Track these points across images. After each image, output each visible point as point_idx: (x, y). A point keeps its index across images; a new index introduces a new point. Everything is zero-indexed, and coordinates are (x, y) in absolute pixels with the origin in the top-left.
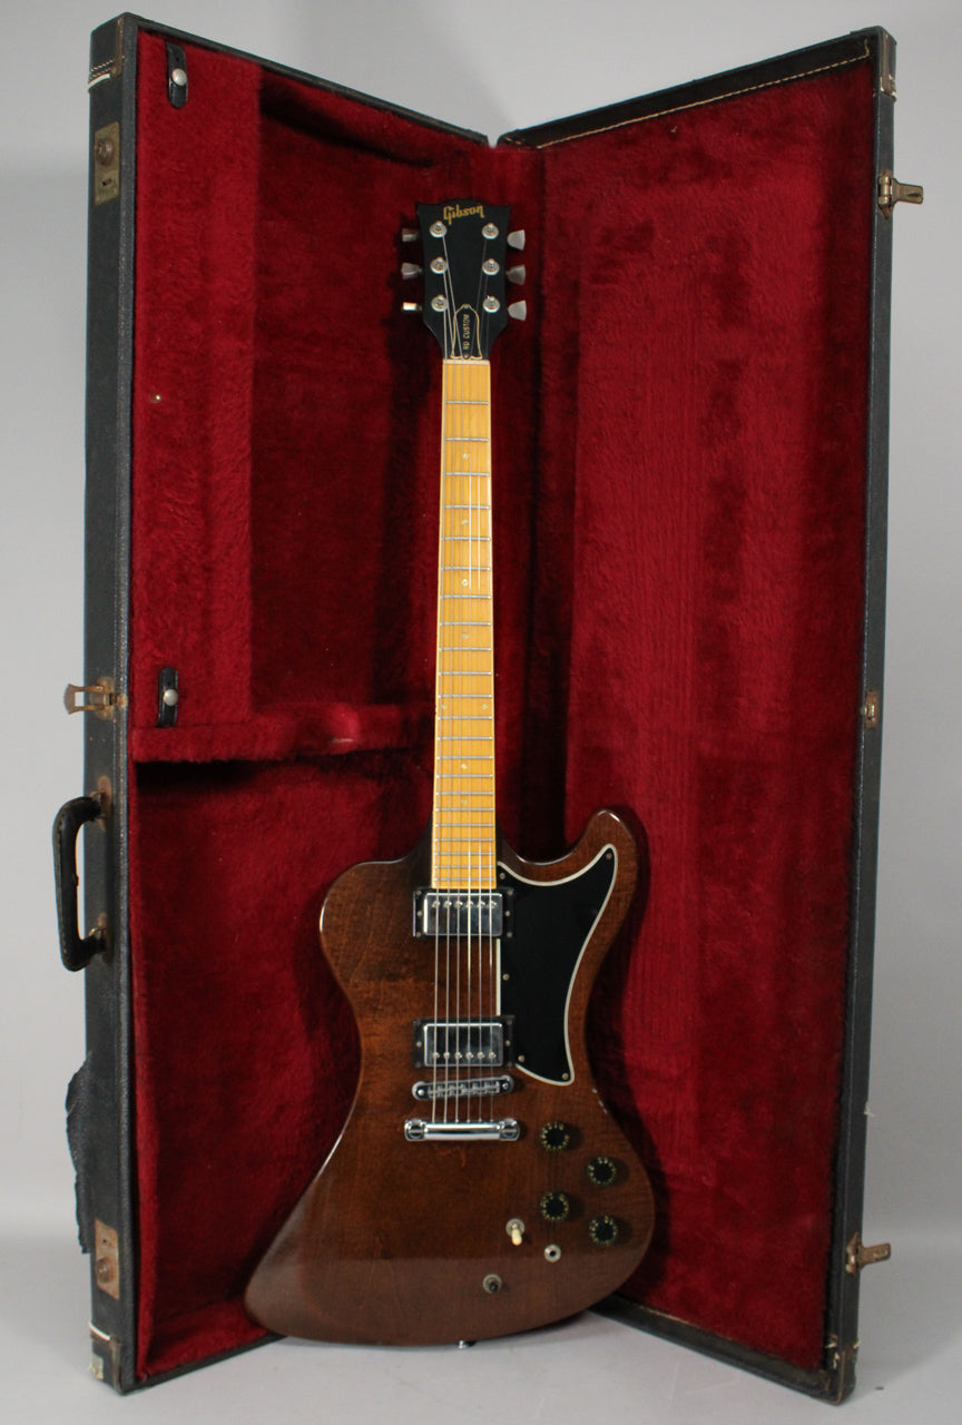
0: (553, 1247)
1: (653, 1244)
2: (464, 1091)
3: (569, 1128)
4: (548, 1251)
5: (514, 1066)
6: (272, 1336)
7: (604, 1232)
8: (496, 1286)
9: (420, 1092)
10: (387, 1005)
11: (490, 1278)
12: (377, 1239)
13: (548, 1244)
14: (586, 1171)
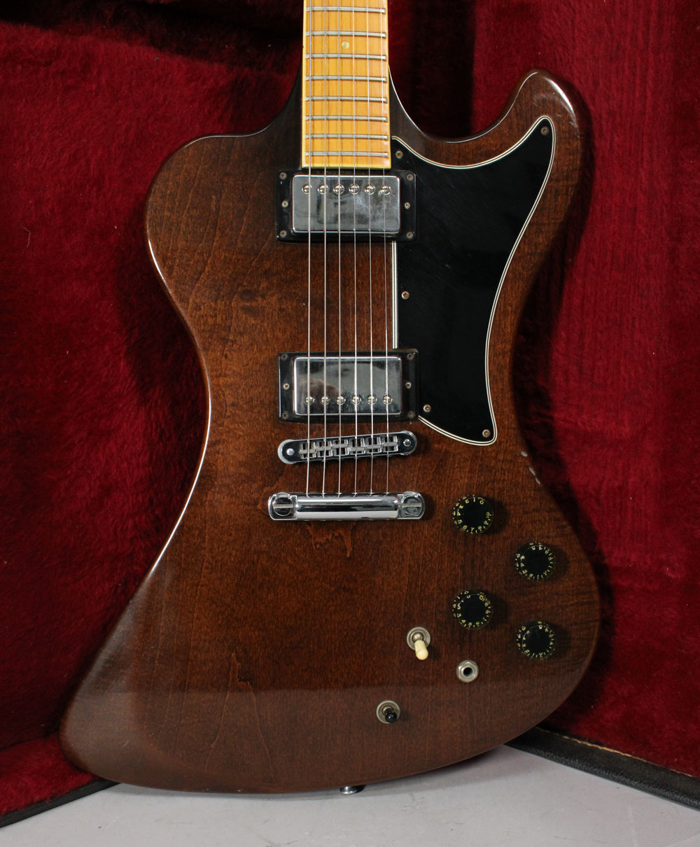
0: (468, 664)
1: (595, 659)
2: (349, 450)
3: (492, 504)
4: (461, 669)
5: (416, 419)
6: (102, 783)
7: (537, 642)
8: (395, 715)
9: (290, 451)
10: (241, 334)
11: (383, 705)
12: (233, 655)
13: (463, 659)
14: (513, 560)
